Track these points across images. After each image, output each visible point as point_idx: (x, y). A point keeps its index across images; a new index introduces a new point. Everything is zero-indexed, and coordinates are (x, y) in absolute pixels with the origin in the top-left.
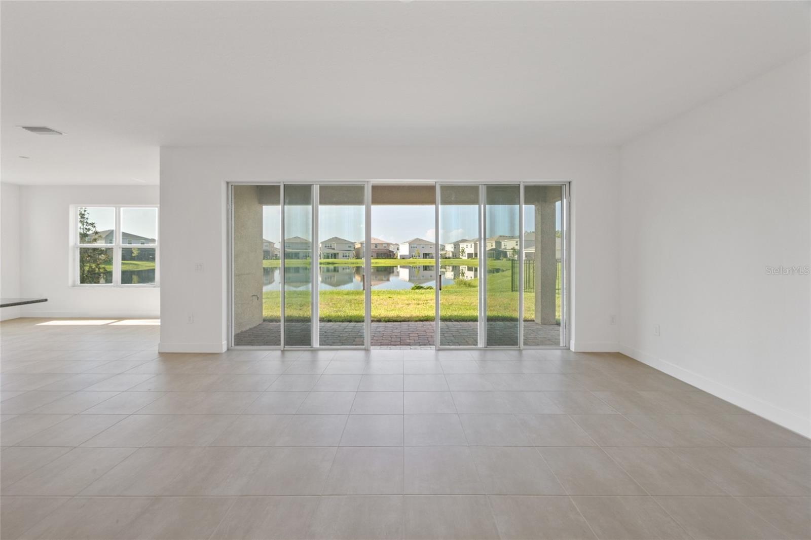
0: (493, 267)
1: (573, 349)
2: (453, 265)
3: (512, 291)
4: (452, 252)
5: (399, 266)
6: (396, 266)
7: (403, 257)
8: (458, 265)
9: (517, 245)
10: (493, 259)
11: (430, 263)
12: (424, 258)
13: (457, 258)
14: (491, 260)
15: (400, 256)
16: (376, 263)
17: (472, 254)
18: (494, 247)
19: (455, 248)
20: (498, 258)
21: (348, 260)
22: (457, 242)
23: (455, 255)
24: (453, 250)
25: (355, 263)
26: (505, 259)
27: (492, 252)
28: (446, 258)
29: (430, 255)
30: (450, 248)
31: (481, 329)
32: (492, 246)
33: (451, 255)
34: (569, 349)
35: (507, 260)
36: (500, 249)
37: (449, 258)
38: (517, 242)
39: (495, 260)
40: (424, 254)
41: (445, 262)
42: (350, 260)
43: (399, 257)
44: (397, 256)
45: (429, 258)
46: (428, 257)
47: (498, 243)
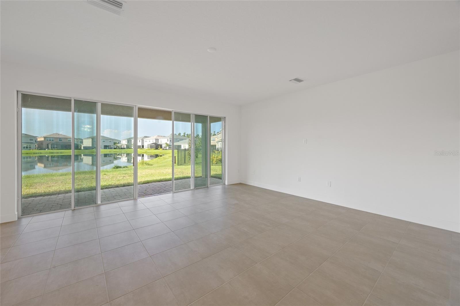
0: (154, 154)
1: (226, 184)
2: (127, 153)
3: (178, 165)
4: (126, 145)
5: (82, 155)
6: (81, 155)
7: (86, 148)
8: (131, 153)
9: (168, 141)
10: (154, 149)
11: (110, 152)
12: (104, 149)
13: (129, 149)
14: (153, 150)
15: (84, 147)
16: (61, 153)
17: (141, 146)
18: (154, 142)
19: (128, 142)
20: (157, 148)
21: (30, 151)
22: (130, 138)
23: (128, 147)
24: (126, 143)
25: (39, 153)
26: (161, 149)
27: (154, 145)
28: (122, 148)
29: (110, 147)
30: (124, 143)
31: (192, 182)
32: (153, 141)
33: (125, 147)
34: (225, 184)
35: (162, 150)
36: (158, 143)
37: (124, 149)
38: (168, 139)
39: (155, 149)
40: (104, 146)
41: (122, 151)
42: (31, 151)
43: (82, 148)
44: (81, 148)
45: (109, 149)
46: (107, 148)
47: (157, 140)
